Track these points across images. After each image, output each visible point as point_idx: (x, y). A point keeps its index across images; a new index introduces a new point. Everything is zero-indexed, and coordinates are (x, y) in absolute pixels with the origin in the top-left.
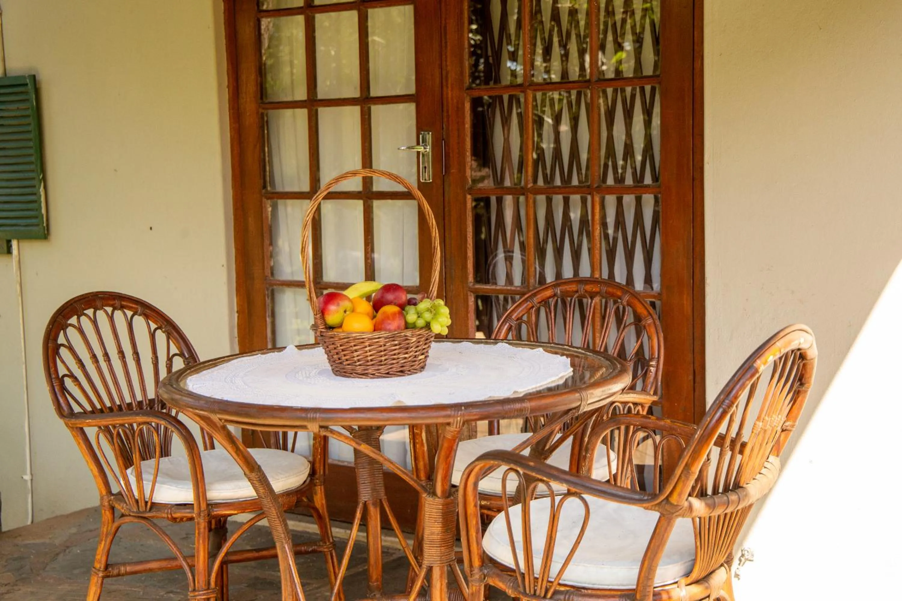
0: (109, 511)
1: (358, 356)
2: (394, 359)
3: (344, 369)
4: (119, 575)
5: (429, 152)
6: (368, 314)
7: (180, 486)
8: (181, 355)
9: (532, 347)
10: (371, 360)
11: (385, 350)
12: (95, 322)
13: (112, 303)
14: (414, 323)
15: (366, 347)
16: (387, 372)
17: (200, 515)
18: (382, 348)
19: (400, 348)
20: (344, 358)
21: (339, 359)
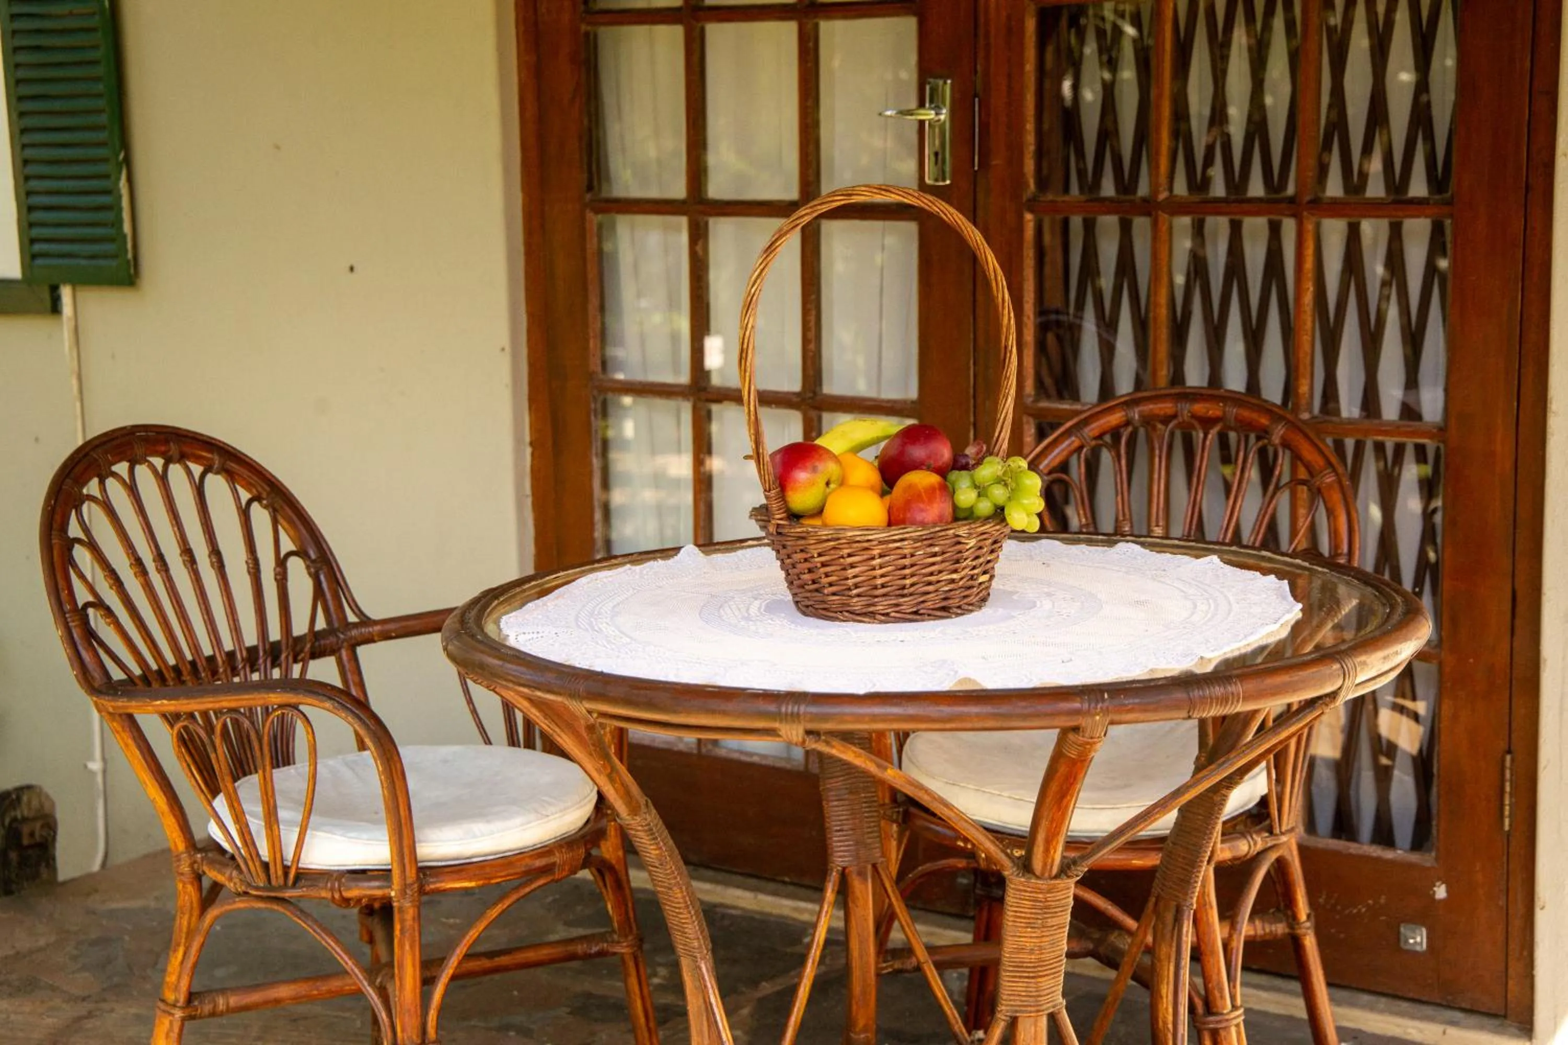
0: (192, 884)
1: (855, 577)
2: (930, 584)
3: (823, 602)
4: (213, 1014)
5: (945, 122)
6: (872, 488)
7: (352, 835)
8: (301, 553)
9: (1198, 554)
10: (883, 586)
11: (912, 566)
12: (132, 489)
13: (163, 448)
14: (971, 510)
15: (873, 558)
16: (914, 609)
17: (406, 893)
18: (907, 562)
19: (943, 562)
20: (825, 581)
21: (814, 582)
